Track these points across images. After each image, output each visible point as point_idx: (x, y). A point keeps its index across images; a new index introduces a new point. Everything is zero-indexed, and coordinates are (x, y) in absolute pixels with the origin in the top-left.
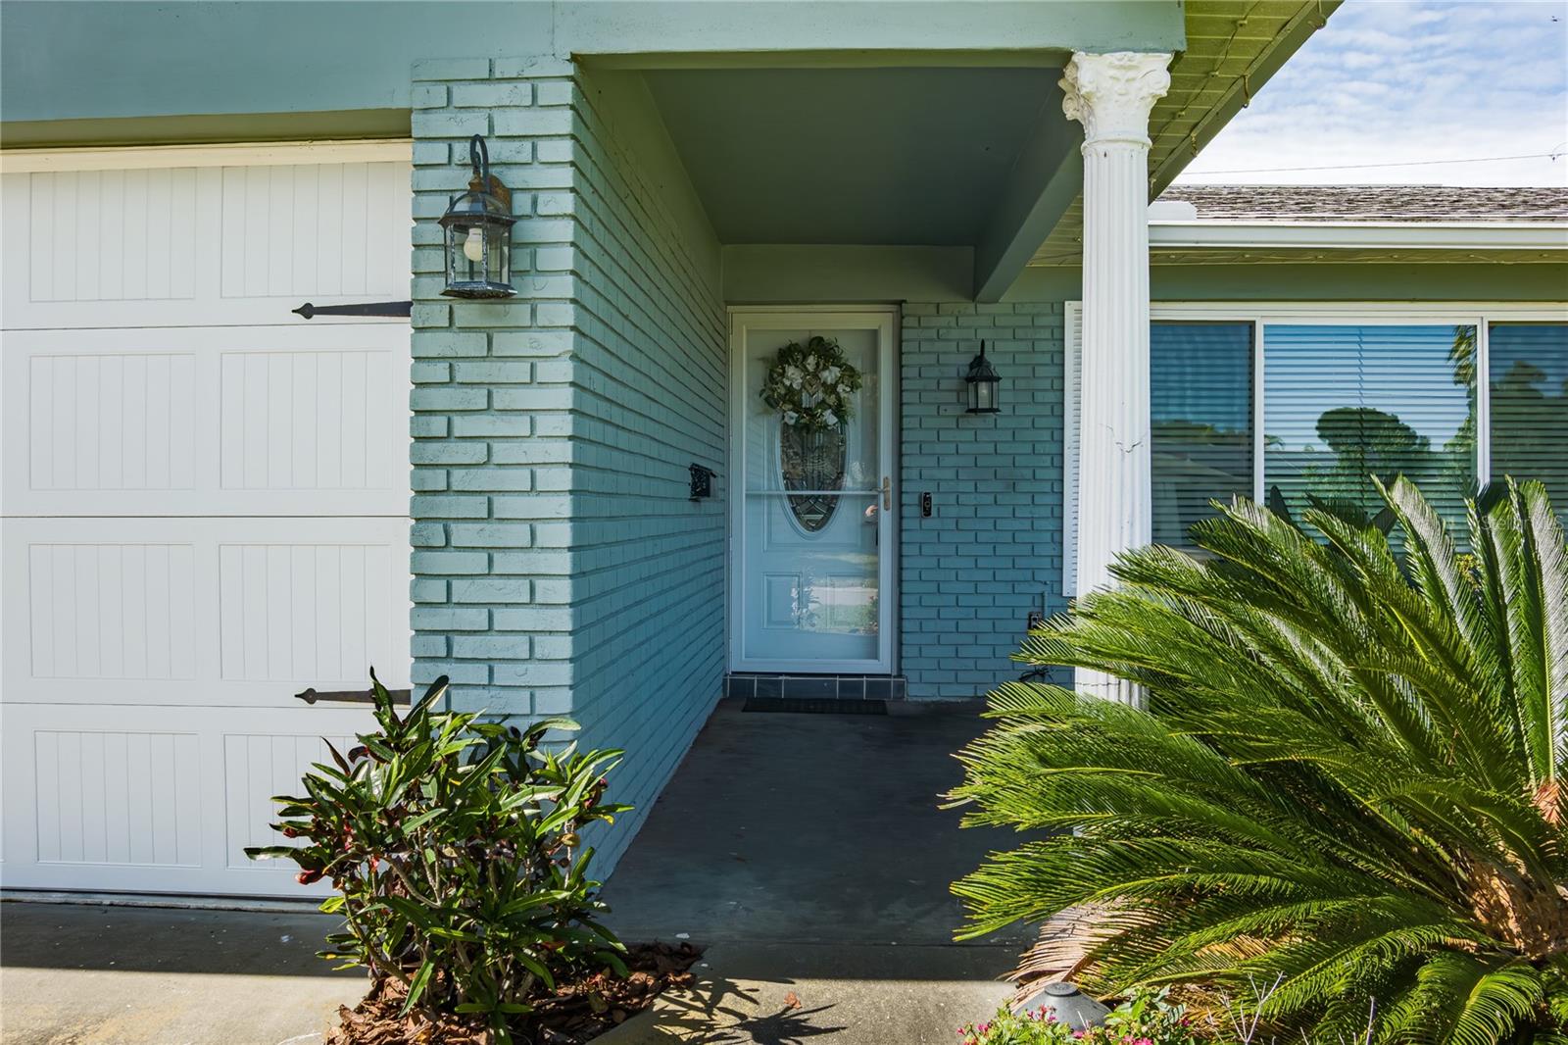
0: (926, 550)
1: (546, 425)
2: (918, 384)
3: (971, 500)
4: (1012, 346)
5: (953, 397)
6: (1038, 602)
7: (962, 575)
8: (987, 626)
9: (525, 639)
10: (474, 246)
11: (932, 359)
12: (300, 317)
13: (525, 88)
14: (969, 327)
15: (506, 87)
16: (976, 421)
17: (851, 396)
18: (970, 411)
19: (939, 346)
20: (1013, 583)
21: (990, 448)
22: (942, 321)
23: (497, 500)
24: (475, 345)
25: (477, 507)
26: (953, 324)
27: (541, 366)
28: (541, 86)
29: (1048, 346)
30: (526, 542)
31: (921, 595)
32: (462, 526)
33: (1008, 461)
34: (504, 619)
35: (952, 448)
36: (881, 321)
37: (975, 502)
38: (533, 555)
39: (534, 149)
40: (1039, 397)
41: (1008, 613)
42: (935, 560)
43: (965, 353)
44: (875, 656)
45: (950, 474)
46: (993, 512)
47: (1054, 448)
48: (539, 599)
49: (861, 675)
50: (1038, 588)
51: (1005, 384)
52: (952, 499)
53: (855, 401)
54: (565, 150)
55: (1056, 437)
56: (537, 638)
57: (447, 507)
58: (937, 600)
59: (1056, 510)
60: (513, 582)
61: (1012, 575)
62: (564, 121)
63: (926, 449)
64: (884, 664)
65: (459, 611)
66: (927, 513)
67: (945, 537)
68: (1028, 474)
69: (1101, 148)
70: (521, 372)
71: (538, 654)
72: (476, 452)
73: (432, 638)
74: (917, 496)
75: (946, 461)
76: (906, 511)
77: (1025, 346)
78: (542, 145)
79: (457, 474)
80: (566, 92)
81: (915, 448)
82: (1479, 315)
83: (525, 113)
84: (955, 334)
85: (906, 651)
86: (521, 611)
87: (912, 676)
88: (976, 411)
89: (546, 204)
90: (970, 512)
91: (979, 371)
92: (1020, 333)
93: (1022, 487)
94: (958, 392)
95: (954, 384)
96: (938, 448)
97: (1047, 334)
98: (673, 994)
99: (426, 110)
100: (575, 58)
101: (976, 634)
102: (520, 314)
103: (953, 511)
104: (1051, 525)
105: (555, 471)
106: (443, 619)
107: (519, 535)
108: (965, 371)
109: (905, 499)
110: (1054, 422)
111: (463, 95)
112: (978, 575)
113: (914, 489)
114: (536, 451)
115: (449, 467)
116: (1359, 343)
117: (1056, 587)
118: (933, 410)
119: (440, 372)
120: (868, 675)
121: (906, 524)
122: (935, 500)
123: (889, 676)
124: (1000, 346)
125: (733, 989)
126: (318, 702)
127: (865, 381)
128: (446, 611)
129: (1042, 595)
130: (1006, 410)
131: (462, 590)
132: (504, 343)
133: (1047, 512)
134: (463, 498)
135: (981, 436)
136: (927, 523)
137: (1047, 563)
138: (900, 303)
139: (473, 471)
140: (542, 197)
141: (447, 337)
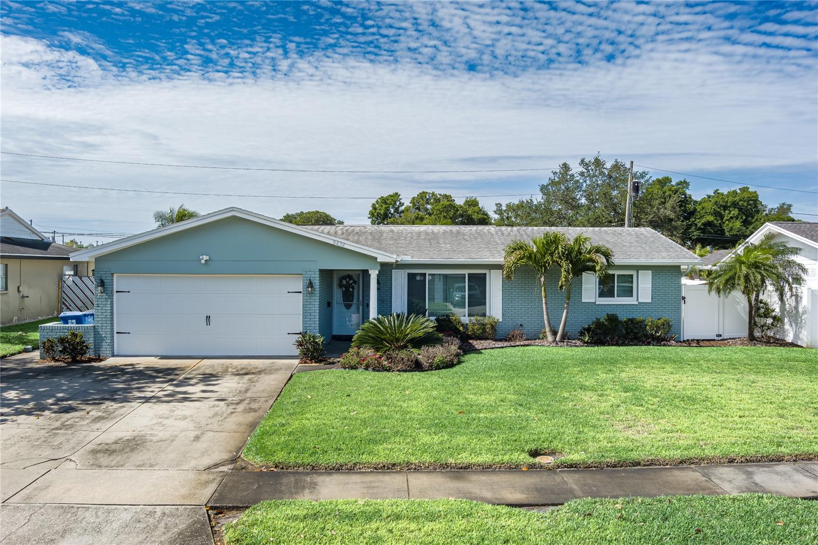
9: (314, 327)
10: (310, 289)
12: (288, 293)
15: (312, 272)
25: (309, 314)
27: (316, 300)
32: (307, 316)
34: (312, 325)
39: (315, 279)
53: (356, 286)
54: (318, 279)
57: (306, 314)
60: (313, 322)
62: (318, 276)
65: (307, 324)
70: (314, 301)
72: (309, 309)
73: (304, 327)
74: (367, 303)
76: (365, 306)
80: (318, 273)
82: (466, 272)
83: (315, 276)
89: (316, 284)
100: (319, 270)
106: (305, 325)
109: (364, 304)
111: (307, 273)
114: (315, 309)
119: (305, 301)
121: (365, 308)
126: (295, 334)
127: (357, 283)
132: (312, 298)
141: (306, 296)
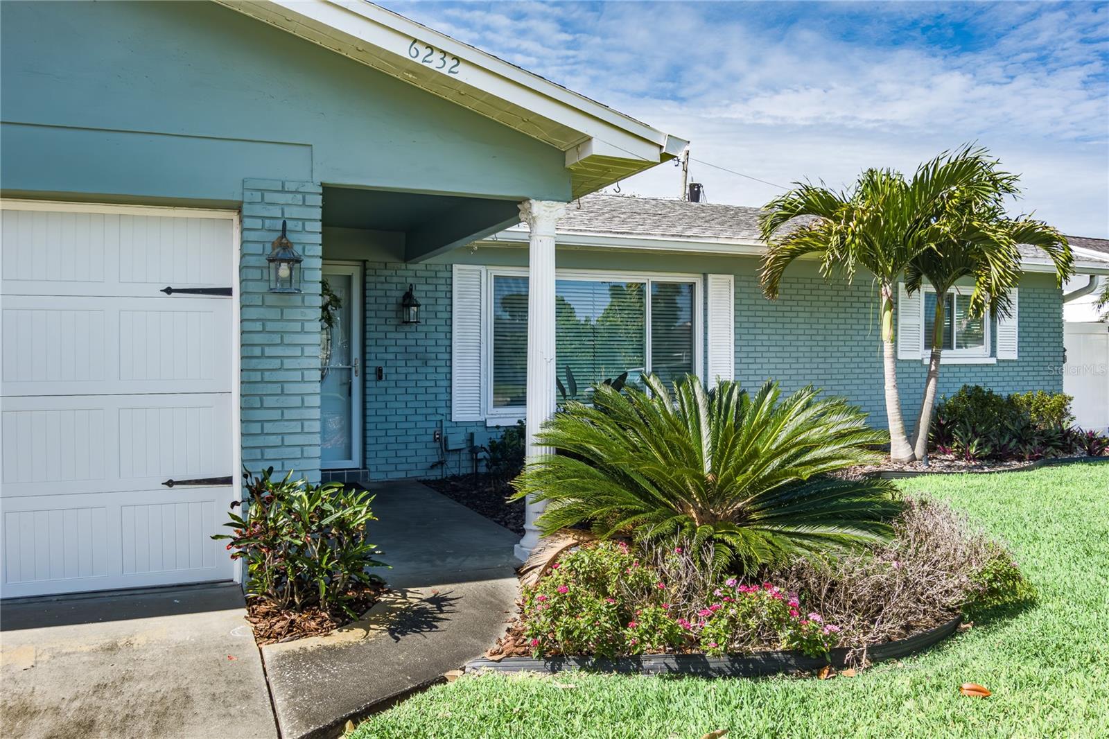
0: (379, 398)
1: (309, 351)
2: (375, 307)
3: (403, 370)
4: (425, 287)
5: (393, 314)
6: (439, 425)
7: (399, 412)
8: (412, 439)
9: (299, 448)
10: (283, 272)
11: (382, 293)
12: (165, 294)
13: (300, 197)
14: (402, 276)
15: (291, 196)
16: (407, 328)
17: (336, 312)
18: (404, 322)
19: (386, 286)
20: (426, 415)
21: (413, 342)
22: (387, 273)
23: (286, 386)
24: (274, 314)
25: (276, 389)
26: (394, 274)
27: (306, 324)
28: (307, 197)
29: (444, 288)
30: (300, 405)
31: (377, 423)
32: (269, 398)
33: (422, 349)
34: (289, 440)
35: (393, 342)
36: (354, 271)
37: (406, 372)
38: (303, 411)
39: (304, 225)
40: (439, 315)
41: (423, 431)
42: (384, 404)
43: (401, 290)
44: (350, 458)
45: (392, 356)
46: (414, 377)
47: (447, 343)
48: (306, 430)
49: (343, 470)
50: (439, 418)
51: (422, 308)
52: (393, 370)
53: (338, 315)
54: (318, 226)
55: (448, 337)
56: (305, 448)
57: (260, 389)
58: (386, 426)
59: (448, 376)
60: (295, 423)
61: (425, 411)
62: (317, 215)
63: (379, 342)
64: (355, 463)
65: (267, 437)
66: (380, 378)
67: (390, 391)
68: (433, 356)
69: (539, 238)
70: (297, 327)
71: (305, 455)
72: (276, 363)
73: (254, 450)
74: (374, 369)
75: (391, 349)
76: (369, 377)
77: (431, 288)
78: (307, 223)
79: (267, 373)
80: (318, 200)
81: (373, 343)
82: (648, 278)
83: (299, 209)
84: (395, 280)
85: (368, 455)
86: (298, 436)
87: (373, 468)
88: (406, 322)
89: (309, 250)
90: (403, 377)
91: (408, 300)
92: (429, 281)
93: (430, 363)
94: (397, 311)
95: (393, 307)
96: (386, 342)
97: (443, 281)
98: (385, 595)
99: (250, 203)
100: (322, 184)
101: (406, 443)
102: (297, 300)
103: (394, 377)
104: (446, 383)
105: (313, 372)
106: (260, 441)
107: (296, 401)
108: (400, 300)
109: (368, 370)
110: (447, 329)
111: (269, 197)
112: (407, 412)
113: (372, 364)
114: (305, 363)
115: (262, 370)
116: (593, 290)
117: (448, 416)
118: (383, 321)
119: (258, 326)
120: (347, 469)
121: (368, 384)
122: (384, 371)
123: (358, 469)
124: (419, 287)
125: (409, 591)
126: (175, 486)
127: (344, 304)
128: (262, 438)
129: (441, 421)
130: (423, 322)
131: (268, 428)
132: (289, 314)
133: (443, 376)
134: (269, 385)
135: (409, 336)
136: (380, 384)
137: (443, 404)
138: (364, 262)
139: (274, 373)
140: (307, 247)
141: (262, 310)
